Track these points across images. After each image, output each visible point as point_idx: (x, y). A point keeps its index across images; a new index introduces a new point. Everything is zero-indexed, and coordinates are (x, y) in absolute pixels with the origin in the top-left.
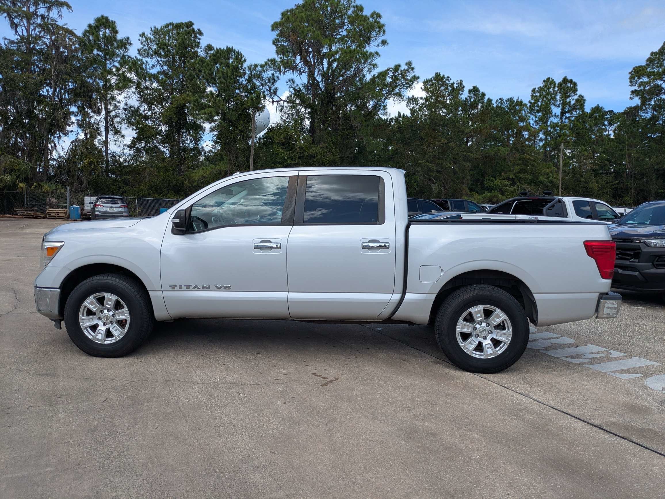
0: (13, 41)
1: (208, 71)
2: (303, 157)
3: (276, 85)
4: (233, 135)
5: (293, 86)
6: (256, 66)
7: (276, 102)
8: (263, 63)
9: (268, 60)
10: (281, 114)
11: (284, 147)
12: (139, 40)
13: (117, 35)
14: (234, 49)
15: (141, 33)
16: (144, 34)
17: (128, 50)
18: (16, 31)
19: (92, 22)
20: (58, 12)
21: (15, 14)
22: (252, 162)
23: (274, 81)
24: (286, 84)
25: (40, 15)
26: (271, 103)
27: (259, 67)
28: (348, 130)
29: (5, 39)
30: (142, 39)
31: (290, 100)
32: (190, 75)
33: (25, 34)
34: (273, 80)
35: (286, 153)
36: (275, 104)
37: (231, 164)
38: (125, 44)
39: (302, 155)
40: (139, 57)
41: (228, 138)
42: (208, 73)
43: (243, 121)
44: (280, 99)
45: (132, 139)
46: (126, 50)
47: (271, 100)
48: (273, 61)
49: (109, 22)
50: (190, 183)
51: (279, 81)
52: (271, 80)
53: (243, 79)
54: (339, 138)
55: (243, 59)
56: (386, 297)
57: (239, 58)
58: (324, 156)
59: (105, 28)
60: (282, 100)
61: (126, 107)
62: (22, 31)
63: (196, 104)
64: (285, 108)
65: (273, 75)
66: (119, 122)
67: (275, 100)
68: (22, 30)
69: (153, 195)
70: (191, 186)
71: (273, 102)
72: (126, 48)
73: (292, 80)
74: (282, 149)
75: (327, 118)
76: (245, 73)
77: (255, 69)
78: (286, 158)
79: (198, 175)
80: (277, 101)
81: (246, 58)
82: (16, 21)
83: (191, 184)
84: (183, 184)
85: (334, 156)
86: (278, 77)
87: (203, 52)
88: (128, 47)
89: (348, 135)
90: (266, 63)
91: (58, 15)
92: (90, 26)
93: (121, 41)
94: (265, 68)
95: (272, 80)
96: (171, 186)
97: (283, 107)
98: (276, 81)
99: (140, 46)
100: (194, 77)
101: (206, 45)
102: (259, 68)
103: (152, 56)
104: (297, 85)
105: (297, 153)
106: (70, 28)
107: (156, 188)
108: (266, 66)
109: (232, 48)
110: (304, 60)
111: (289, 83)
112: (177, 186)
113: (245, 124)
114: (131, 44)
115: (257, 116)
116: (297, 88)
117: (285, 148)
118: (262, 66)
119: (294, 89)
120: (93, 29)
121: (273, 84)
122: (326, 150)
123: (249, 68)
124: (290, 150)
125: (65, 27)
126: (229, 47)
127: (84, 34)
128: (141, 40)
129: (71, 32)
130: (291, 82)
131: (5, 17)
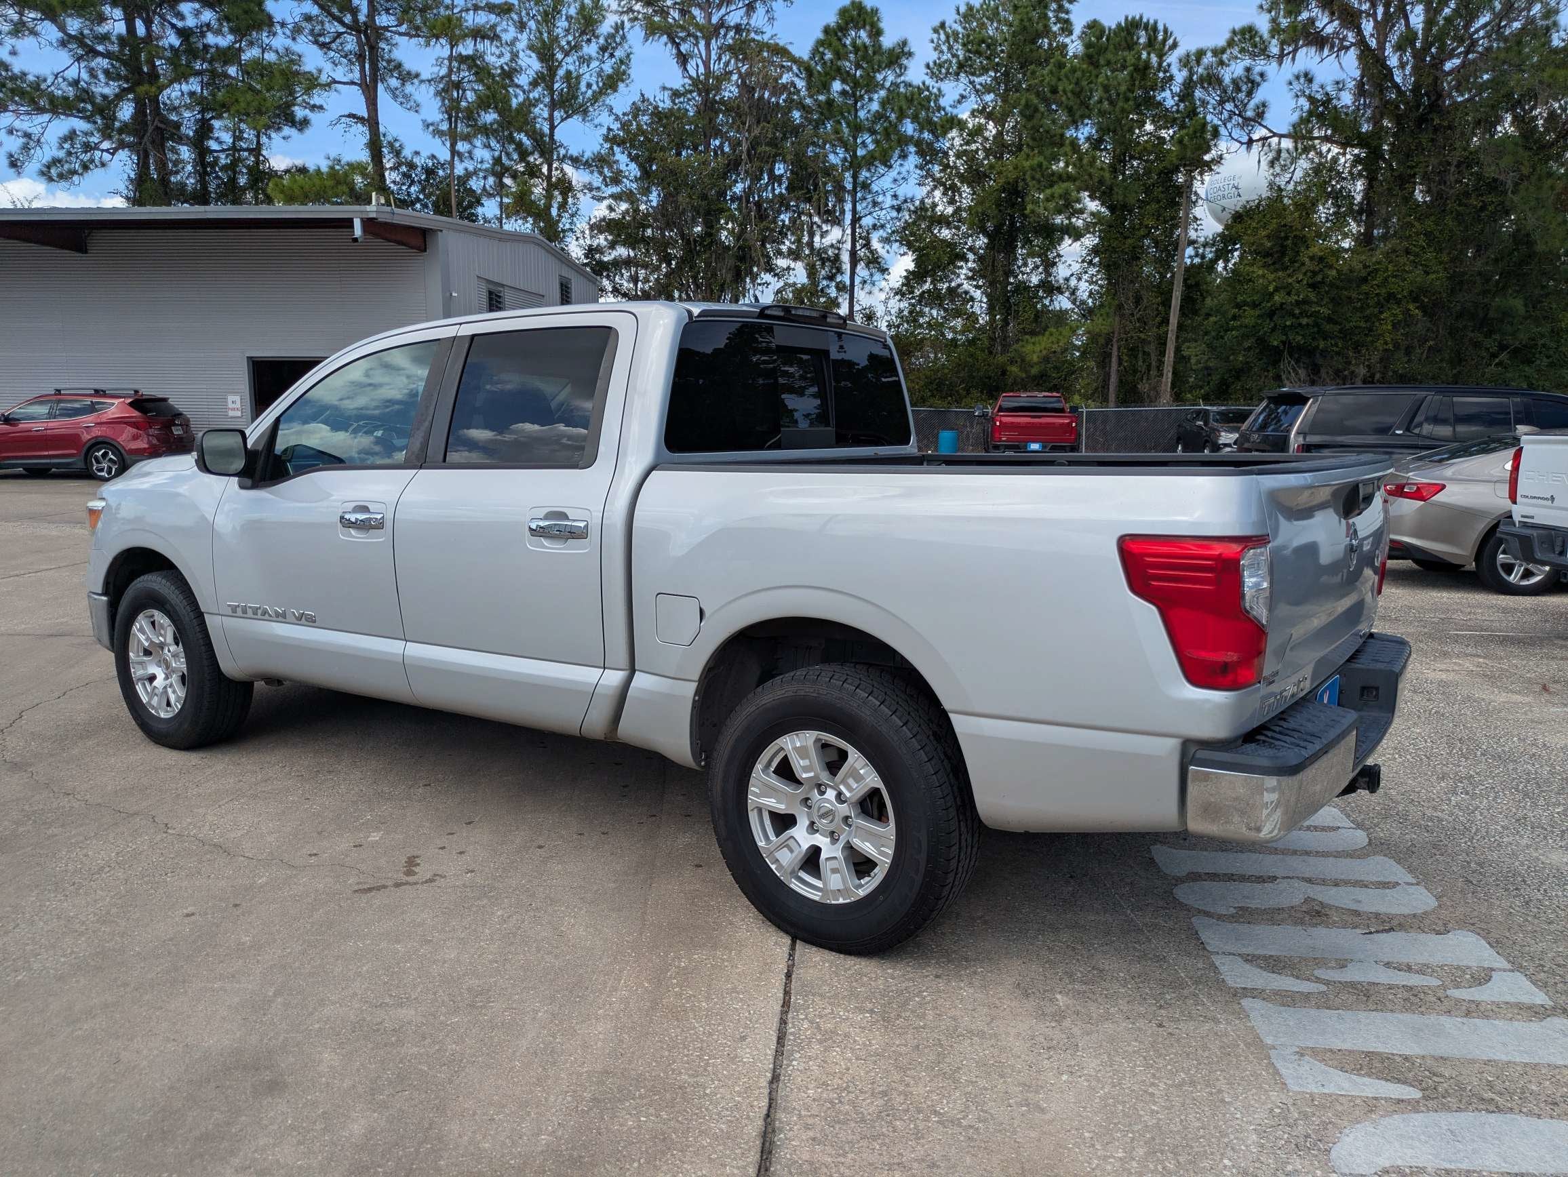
0: (677, 90)
1: (1071, 87)
2: (1323, 282)
3: (1259, 96)
4: (1129, 241)
5: (1307, 92)
6: (1200, 54)
7: (1258, 141)
8: (1221, 42)
9: (1234, 32)
10: (1271, 171)
11: (1269, 260)
12: (932, 41)
13: (881, 39)
14: (1145, 20)
15: (937, 23)
16: (943, 25)
17: (906, 68)
18: (685, 69)
19: (832, 19)
20: (768, 11)
21: (682, 34)
22: (1176, 306)
23: (1253, 85)
24: (1286, 88)
25: (734, 27)
26: (1245, 146)
27: (1209, 54)
28: (1482, 195)
29: (664, 88)
30: (939, 39)
31: (1300, 133)
32: (1027, 106)
33: (702, 70)
34: (1251, 83)
35: (1271, 277)
36: (1256, 147)
37: (1122, 316)
38: (898, 56)
39: (1319, 278)
40: (930, 82)
41: (1116, 252)
42: (1073, 92)
43: (1158, 202)
44: (1271, 131)
45: (905, 274)
46: (901, 69)
47: (1245, 139)
48: (1248, 33)
49: (866, 12)
50: (1022, 369)
51: (1264, 86)
52: (1241, 84)
53: (1167, 94)
54: (1449, 221)
55: (1170, 41)
56: (588, 675)
57: (1159, 41)
58: (1396, 276)
59: (857, 28)
60: (1275, 135)
61: (895, 203)
62: (695, 67)
63: (1038, 176)
64: (1284, 155)
65: (1248, 70)
66: (887, 239)
67: (1255, 137)
68: (697, 66)
69: (931, 400)
70: (1024, 375)
71: (1250, 142)
72: (900, 66)
73: (1306, 75)
74: (1265, 266)
75: (1411, 167)
76: (1171, 78)
77: (1198, 62)
78: (1271, 289)
79: (1037, 348)
80: (1264, 139)
81: (1178, 40)
82: (684, 48)
83: (1026, 372)
84: (1004, 373)
85: (1427, 273)
86: (1262, 75)
87: (1076, 43)
88: (905, 62)
89: (1483, 208)
90: (1231, 43)
91: (766, 19)
92: (827, 30)
93: (891, 51)
94: (1225, 57)
95: (1246, 83)
96: (974, 378)
97: (1279, 151)
98: (1259, 85)
99: (932, 56)
100: (1036, 110)
101: (1084, 23)
102: (1208, 59)
103: (957, 74)
104: (1322, 87)
105: (1305, 274)
106: (781, 43)
107: (939, 385)
108: (1228, 52)
109: (1141, 18)
110: (1341, 13)
111: (1295, 83)
112: (990, 378)
113: (1162, 211)
114: (910, 54)
115: (1197, 185)
116: (1319, 97)
117: (1274, 263)
118: (1218, 52)
119: (1311, 99)
120: (832, 36)
121: (1250, 94)
122: (1403, 260)
123: (1185, 62)
124: (1285, 269)
125: (772, 41)
126: (1134, 18)
127: (815, 52)
128: (935, 40)
129: (782, 52)
130: (1302, 80)
131: (666, 44)
